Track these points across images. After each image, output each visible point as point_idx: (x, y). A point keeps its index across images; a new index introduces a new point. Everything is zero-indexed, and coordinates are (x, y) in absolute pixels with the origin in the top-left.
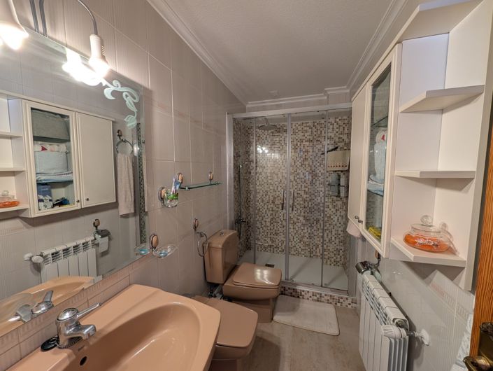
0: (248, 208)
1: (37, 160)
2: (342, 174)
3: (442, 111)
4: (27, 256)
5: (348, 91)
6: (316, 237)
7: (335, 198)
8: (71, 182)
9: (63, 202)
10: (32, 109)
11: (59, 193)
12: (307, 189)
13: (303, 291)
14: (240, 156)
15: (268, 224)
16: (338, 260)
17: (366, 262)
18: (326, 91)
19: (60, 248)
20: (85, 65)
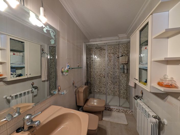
0: (90, 78)
1: (11, 58)
2: (125, 65)
3: (168, 38)
4: (5, 97)
5: (126, 36)
6: (116, 88)
7: (123, 74)
8: (24, 67)
9: (20, 75)
10: (10, 39)
11: (19, 72)
12: (112, 71)
13: (113, 108)
14: (88, 58)
15: (98, 84)
16: (124, 96)
17: (137, 96)
18: (118, 36)
19: (18, 93)
20: (37, 19)
